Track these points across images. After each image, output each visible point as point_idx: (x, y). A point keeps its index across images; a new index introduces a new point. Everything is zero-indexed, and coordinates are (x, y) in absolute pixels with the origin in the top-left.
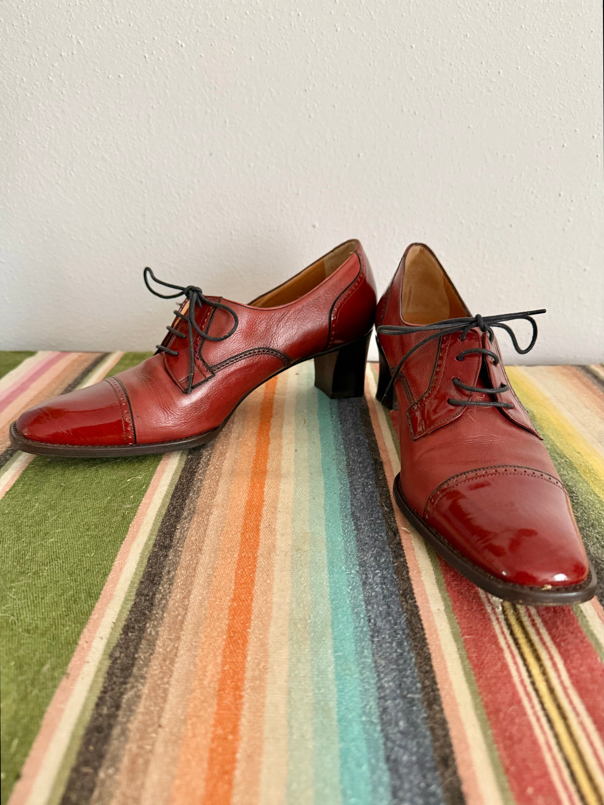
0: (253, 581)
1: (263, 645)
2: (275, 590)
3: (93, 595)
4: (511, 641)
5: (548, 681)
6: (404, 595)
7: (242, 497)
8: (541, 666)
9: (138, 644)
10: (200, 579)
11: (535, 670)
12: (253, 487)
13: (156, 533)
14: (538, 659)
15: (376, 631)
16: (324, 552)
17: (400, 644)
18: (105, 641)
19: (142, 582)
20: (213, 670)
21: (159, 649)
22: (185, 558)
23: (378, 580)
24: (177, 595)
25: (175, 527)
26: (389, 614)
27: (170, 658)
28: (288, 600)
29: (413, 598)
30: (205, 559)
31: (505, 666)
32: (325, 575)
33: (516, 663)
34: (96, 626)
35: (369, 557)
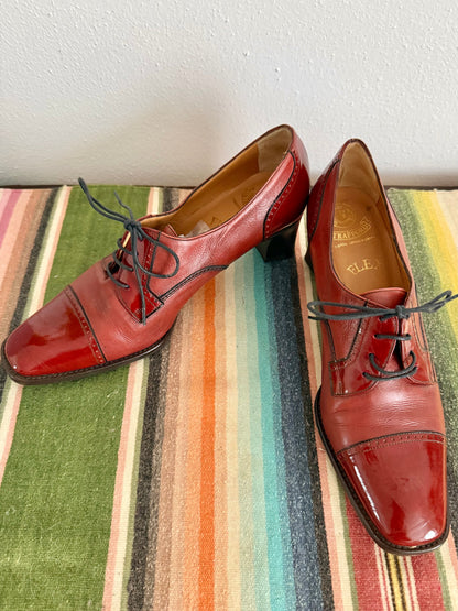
0: (213, 511)
1: (224, 573)
2: (229, 519)
3: (106, 533)
4: (385, 562)
5: (403, 597)
6: (317, 521)
7: (198, 414)
8: (401, 585)
9: (144, 576)
10: (176, 512)
11: (397, 589)
12: (206, 401)
13: (138, 460)
14: (400, 579)
15: (297, 557)
16: (262, 477)
17: (312, 569)
18: (121, 576)
19: (136, 517)
20: (194, 597)
21: (158, 581)
22: (163, 487)
23: (300, 505)
24: (162, 529)
25: (151, 452)
26: (306, 541)
27: (166, 588)
28: (238, 529)
29: (323, 524)
30: (177, 488)
31: (378, 587)
32: (262, 502)
33: (385, 584)
34: (113, 564)
35: (294, 483)
